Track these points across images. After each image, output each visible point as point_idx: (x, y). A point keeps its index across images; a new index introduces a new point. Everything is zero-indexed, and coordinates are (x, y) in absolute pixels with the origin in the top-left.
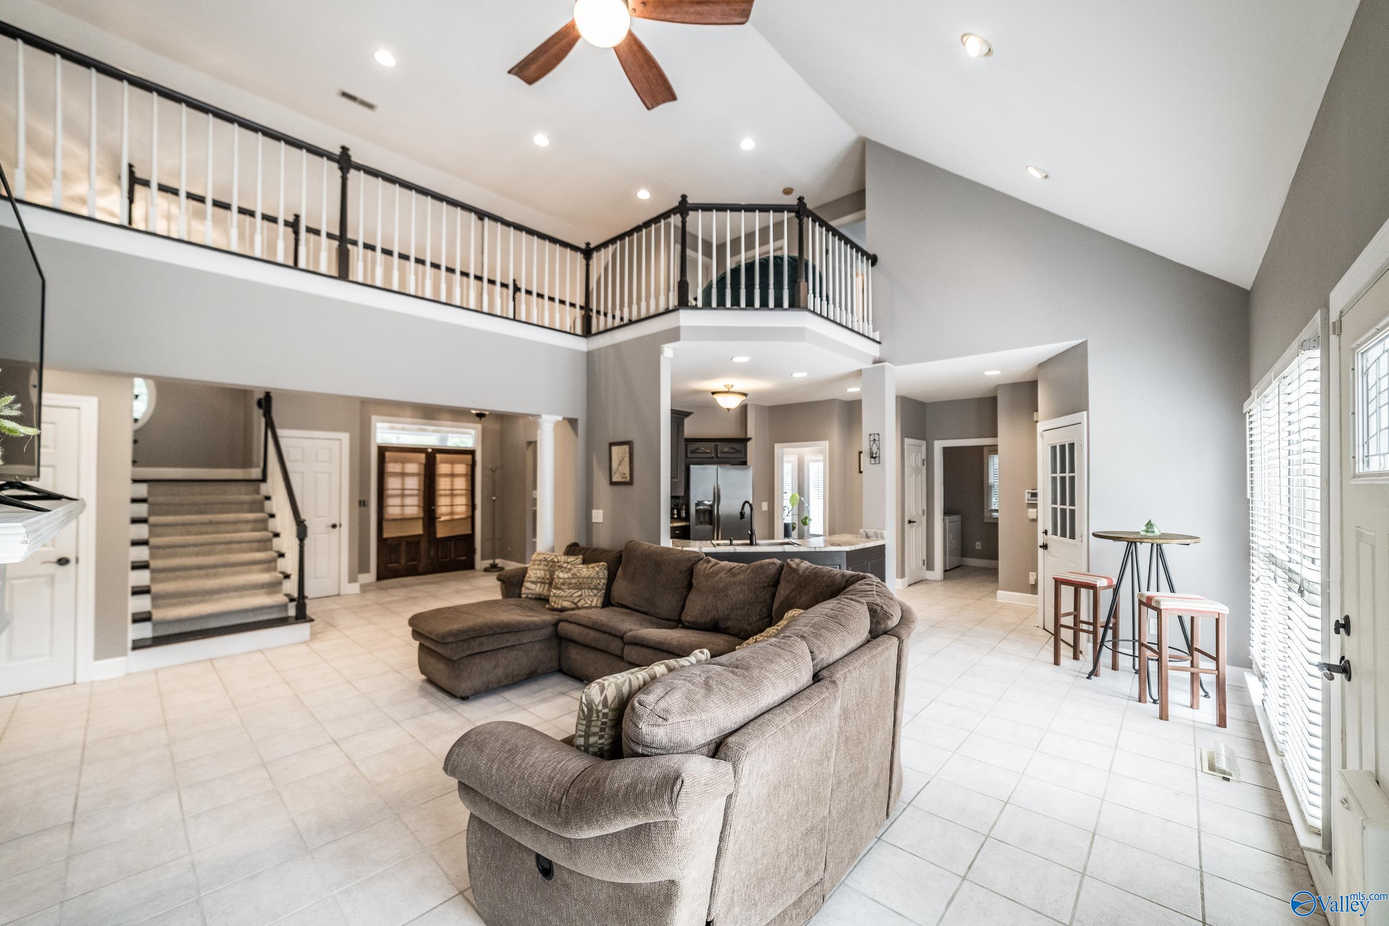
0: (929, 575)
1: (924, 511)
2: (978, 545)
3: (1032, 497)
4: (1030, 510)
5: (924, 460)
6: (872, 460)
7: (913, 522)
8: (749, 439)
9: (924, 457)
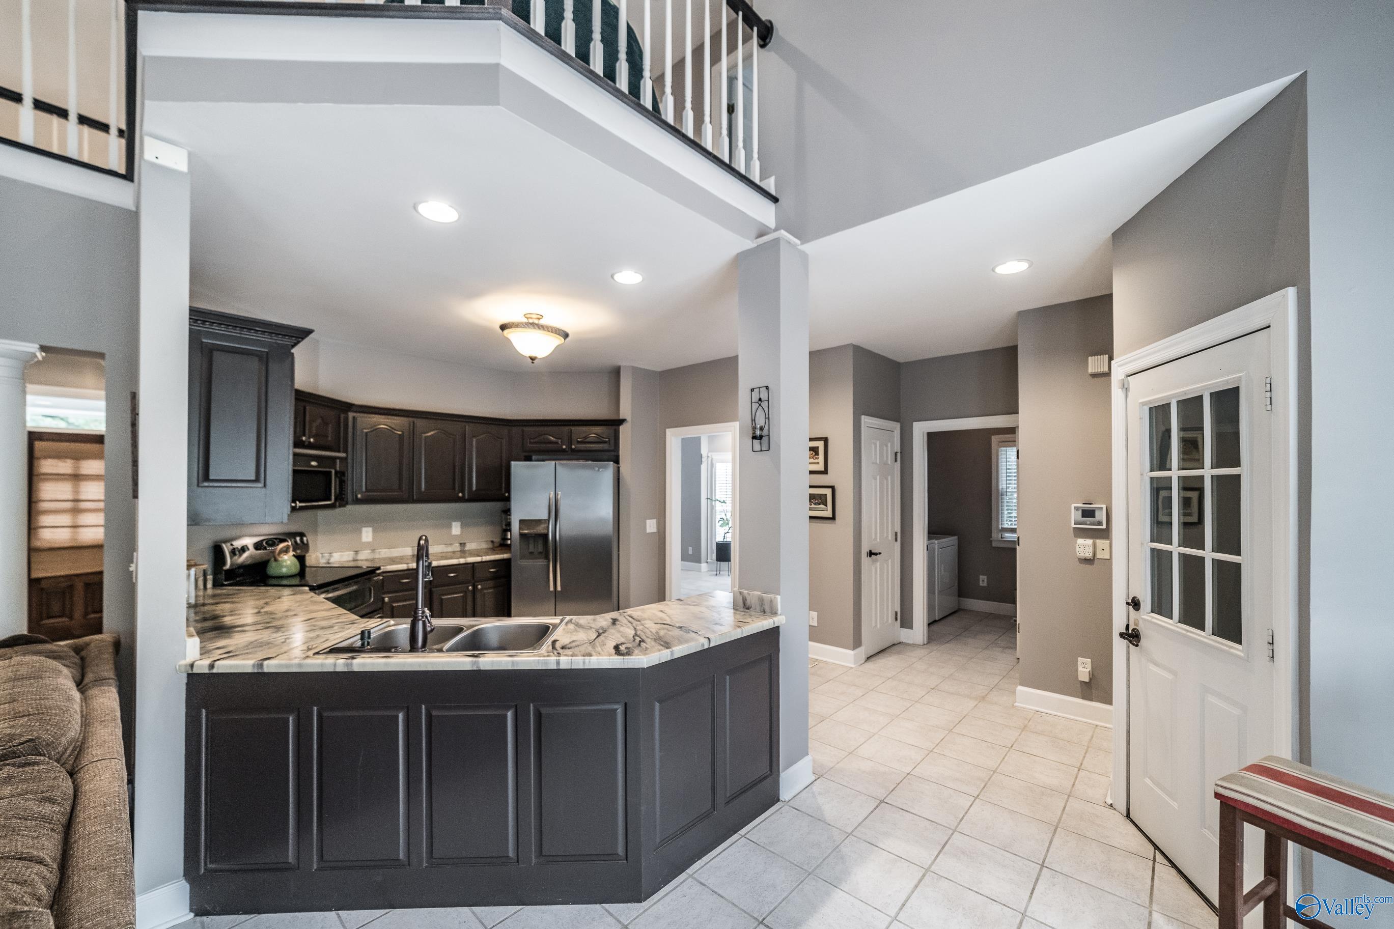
0: (905, 635)
1: (896, 533)
2: (983, 581)
3: (1083, 516)
4: (1080, 541)
5: (896, 453)
6: (756, 442)
7: (876, 554)
8: (622, 421)
9: (897, 448)
